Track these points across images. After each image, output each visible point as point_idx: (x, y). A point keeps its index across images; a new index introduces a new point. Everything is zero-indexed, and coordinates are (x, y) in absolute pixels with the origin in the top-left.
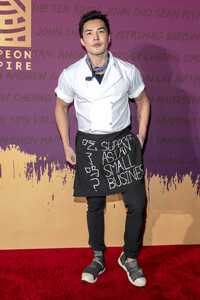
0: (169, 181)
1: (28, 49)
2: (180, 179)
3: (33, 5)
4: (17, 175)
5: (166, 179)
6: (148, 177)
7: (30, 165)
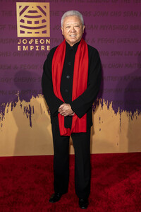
1: (48, 38)
2: (139, 113)
3: (50, 12)
4: (43, 112)
5: (131, 113)
6: (120, 112)
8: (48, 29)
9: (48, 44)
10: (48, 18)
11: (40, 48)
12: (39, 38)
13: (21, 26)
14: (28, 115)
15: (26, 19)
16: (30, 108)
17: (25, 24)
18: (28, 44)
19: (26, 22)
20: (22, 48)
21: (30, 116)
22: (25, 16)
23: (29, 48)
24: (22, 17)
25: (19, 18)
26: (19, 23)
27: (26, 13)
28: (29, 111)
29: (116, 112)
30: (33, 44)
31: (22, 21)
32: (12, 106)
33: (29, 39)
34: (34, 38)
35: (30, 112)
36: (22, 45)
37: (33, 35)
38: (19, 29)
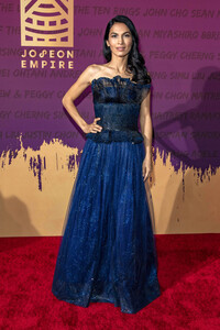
0: (203, 173)
1: (70, 49)
2: (213, 171)
3: (75, 7)
4: (60, 167)
5: (200, 172)
6: (183, 169)
7: (72, 158)
8: (70, 34)
9: (70, 59)
10: (70, 17)
11: (57, 65)
12: (56, 49)
13: (27, 29)
14: (37, 170)
15: (36, 18)
16: (40, 160)
17: (34, 26)
18: (37, 58)
19: (35, 22)
20: (28, 64)
21: (40, 174)
22: (35, 13)
23: (40, 64)
24: (29, 14)
25: (24, 16)
26: (24, 24)
27: (35, 8)
28: (38, 165)
29: (176, 169)
30: (47, 58)
31: (29, 20)
32: (10, 157)
33: (39, 49)
34: (48, 49)
35: (39, 167)
36: (28, 59)
37: (47, 43)
38: (24, 33)
